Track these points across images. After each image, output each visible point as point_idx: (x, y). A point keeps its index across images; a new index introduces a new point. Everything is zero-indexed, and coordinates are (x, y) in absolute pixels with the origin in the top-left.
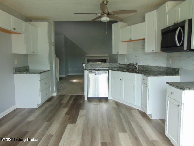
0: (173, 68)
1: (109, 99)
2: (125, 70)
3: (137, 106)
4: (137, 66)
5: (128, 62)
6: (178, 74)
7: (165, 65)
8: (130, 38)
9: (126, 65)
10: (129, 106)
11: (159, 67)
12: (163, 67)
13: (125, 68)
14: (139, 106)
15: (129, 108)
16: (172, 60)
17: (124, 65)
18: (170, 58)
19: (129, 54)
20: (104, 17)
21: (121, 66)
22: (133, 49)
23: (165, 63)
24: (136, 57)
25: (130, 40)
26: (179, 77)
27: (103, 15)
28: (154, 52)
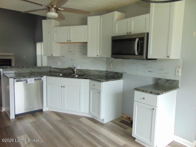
0: (115, 72)
1: (44, 110)
2: (61, 75)
3: (85, 113)
4: (75, 70)
5: (61, 65)
6: (122, 78)
7: (104, 69)
8: (69, 40)
9: (59, 68)
10: (73, 115)
11: (99, 71)
12: (103, 71)
13: (61, 73)
14: (86, 113)
15: (76, 116)
16: (113, 65)
17: (57, 68)
18: (111, 63)
19: (62, 57)
20: (52, 11)
21: (52, 69)
22: (69, 52)
23: (104, 67)
24: (72, 60)
25: (69, 42)
26: (123, 80)
27: (50, 9)
28: (99, 56)
